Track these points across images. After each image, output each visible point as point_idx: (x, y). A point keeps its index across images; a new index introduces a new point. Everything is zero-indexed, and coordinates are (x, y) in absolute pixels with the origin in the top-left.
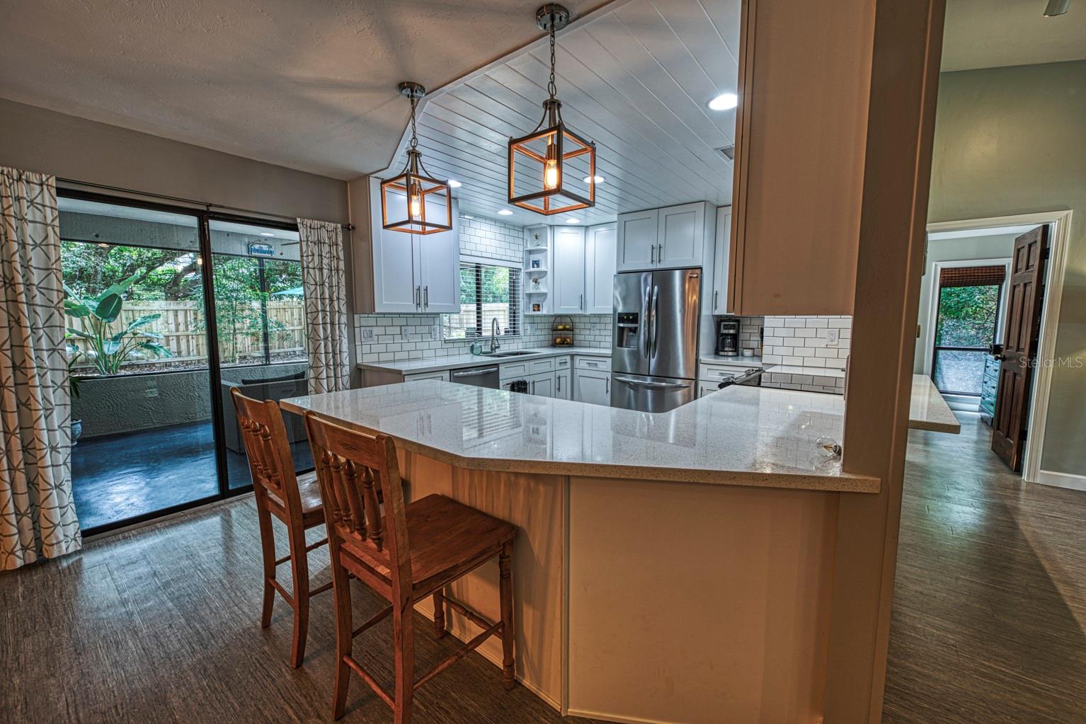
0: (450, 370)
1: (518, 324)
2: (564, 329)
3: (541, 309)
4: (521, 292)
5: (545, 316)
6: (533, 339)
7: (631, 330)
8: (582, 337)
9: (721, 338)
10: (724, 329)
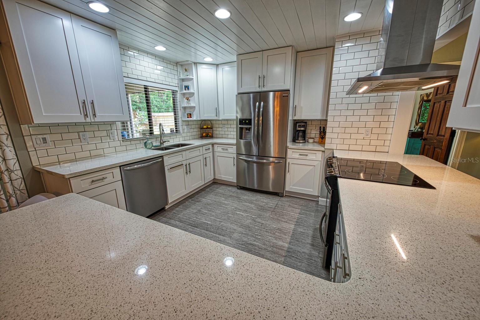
0: (120, 166)
1: (179, 126)
2: (207, 128)
3: (192, 117)
4: (178, 106)
5: (195, 121)
6: (189, 134)
7: (247, 129)
8: (218, 132)
9: (297, 133)
10: (299, 127)
